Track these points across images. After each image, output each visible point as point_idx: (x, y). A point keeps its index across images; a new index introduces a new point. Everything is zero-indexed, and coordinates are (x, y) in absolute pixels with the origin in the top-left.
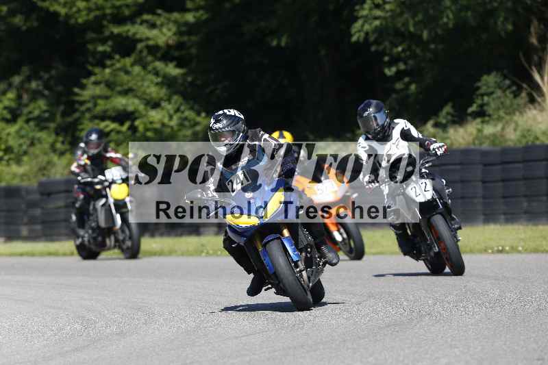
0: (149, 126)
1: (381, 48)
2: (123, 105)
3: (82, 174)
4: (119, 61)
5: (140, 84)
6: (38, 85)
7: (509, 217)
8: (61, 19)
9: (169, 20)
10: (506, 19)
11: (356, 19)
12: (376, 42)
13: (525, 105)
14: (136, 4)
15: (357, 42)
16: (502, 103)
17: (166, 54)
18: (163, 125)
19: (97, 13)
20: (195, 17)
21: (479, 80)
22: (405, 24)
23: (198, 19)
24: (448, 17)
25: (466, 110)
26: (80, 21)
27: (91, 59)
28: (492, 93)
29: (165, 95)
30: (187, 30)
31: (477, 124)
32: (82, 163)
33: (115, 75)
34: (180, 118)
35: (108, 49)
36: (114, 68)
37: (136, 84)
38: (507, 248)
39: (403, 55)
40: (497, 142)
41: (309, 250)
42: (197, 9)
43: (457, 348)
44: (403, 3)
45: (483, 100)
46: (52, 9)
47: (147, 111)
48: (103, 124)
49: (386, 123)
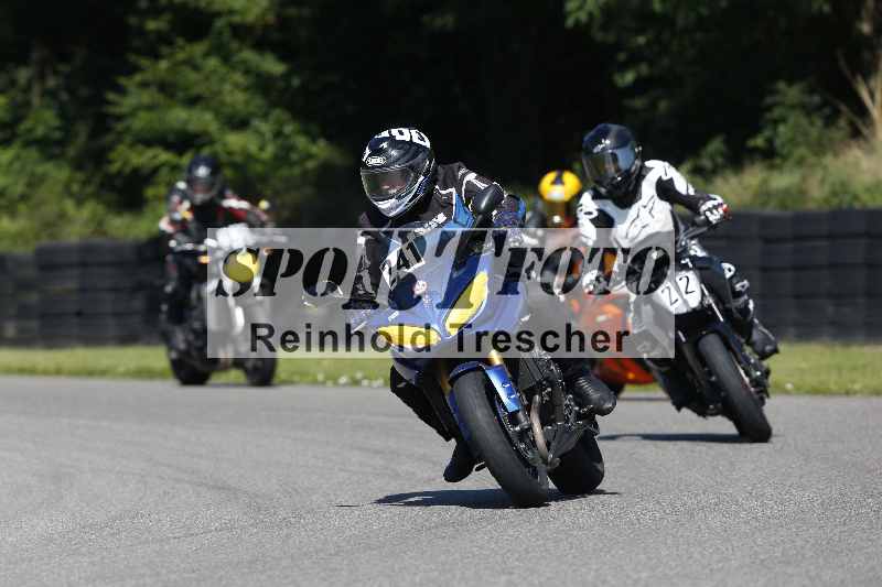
1: (613, 37)
3: (180, 237)
4: (182, 48)
5: (216, 88)
6: (55, 83)
12: (604, 27)
13: (843, 142)
15: (575, 28)
17: (263, 39)
18: (248, 157)
27: (136, 44)
29: (260, 108)
32: (178, 216)
33: (176, 73)
34: (282, 147)
35: (165, 27)
36: (174, 59)
37: (209, 89)
39: (646, 51)
40: (789, 202)
41: (549, 389)
45: (775, 130)
47: (223, 134)
48: (150, 153)
49: (634, 168)
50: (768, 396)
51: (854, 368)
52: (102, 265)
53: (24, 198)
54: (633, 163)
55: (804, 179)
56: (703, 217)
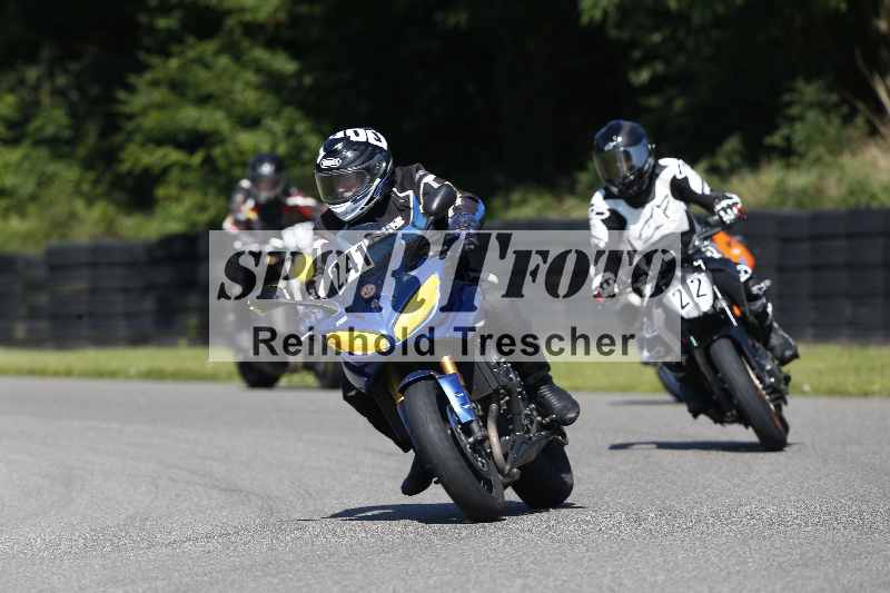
4: (193, 46)
12: (618, 25)
13: (861, 141)
15: (589, 26)
21: (790, 89)
29: (271, 106)
31: (776, 170)
32: (244, 217)
33: (187, 71)
34: (294, 145)
35: (175, 25)
36: (185, 57)
39: (662, 49)
40: (807, 201)
41: (507, 398)
47: (234, 133)
48: (160, 152)
49: (647, 166)
50: (786, 403)
51: (872, 369)
52: (112, 265)
53: (33, 198)
54: (646, 162)
55: (821, 177)
56: (717, 217)
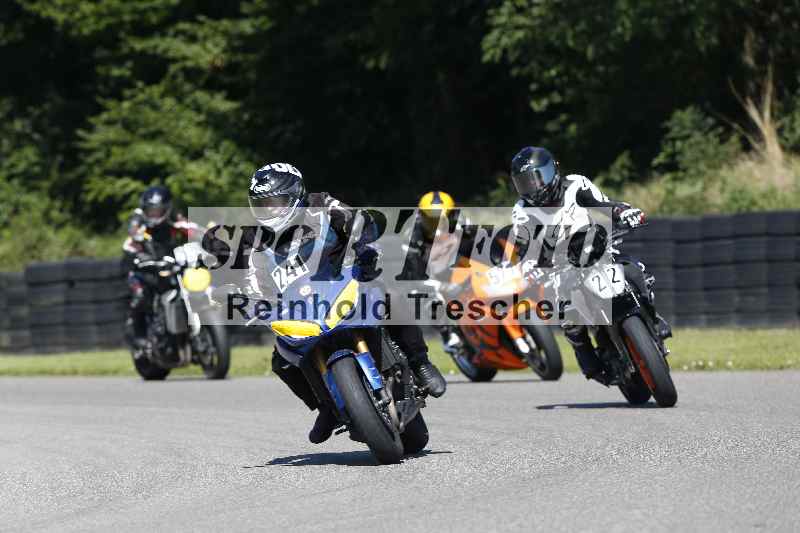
0: (187, 185)
1: (526, 71)
2: (149, 155)
3: (141, 255)
4: (142, 91)
5: (173, 124)
6: (23, 126)
7: (711, 317)
8: (58, 29)
9: (216, 30)
10: (708, 28)
11: (488, 29)
12: (519, 63)
13: (736, 155)
14: (168, 7)
15: (491, 63)
16: (703, 152)
17: (212, 80)
18: (208, 184)
19: (111, 20)
20: (253, 26)
21: (669, 118)
22: (562, 37)
23: (258, 29)
24: (623, 25)
25: (651, 160)
26: (86, 31)
27: (101, 87)
28: (688, 137)
29: (211, 140)
30: (241, 45)
31: (667, 182)
32: (140, 238)
33: (138, 112)
34: (232, 174)
35: (127, 73)
36: (136, 100)
37: (167, 124)
38: (711, 364)
39: (557, 81)
40: (695, 208)
41: (399, 372)
42: (256, 14)
43: (639, 508)
44: (557, 5)
45: (674, 146)
46: (44, 14)
47: (183, 164)
48: (120, 183)
49: (554, 182)
53: (7, 224)
54: (554, 178)
55: (705, 189)
56: (625, 222)
